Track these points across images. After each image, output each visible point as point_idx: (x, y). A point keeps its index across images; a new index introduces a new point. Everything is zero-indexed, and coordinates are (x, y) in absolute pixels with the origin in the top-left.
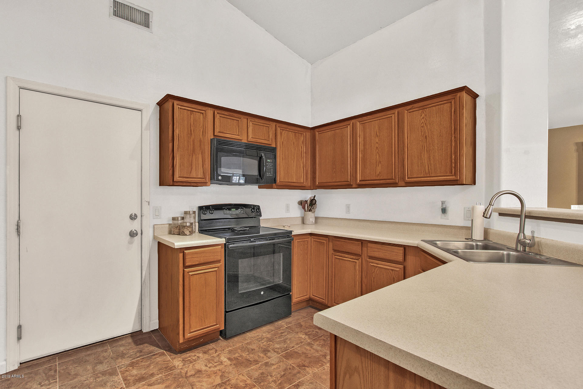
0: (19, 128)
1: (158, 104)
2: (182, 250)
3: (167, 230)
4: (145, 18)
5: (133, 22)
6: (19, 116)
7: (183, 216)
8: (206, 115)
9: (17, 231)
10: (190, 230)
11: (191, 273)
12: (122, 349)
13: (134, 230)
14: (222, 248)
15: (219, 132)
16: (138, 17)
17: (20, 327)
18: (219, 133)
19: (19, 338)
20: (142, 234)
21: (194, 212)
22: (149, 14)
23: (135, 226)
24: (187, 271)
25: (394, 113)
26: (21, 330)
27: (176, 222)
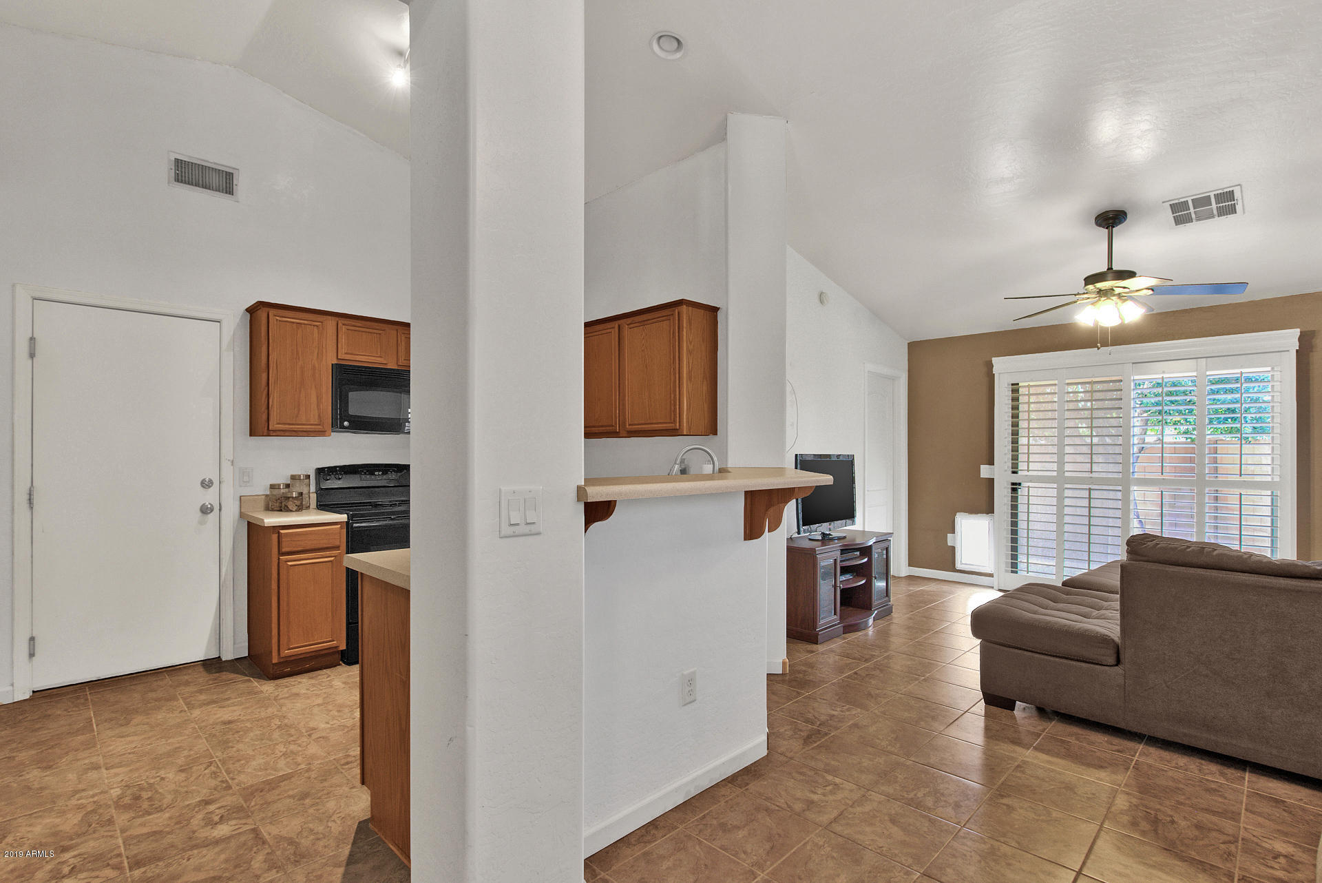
0: (32, 355)
1: (247, 310)
2: (276, 529)
3: (262, 504)
4: (226, 183)
5: (206, 188)
6: (32, 339)
7: (289, 482)
8: (323, 329)
9: (28, 502)
10: (298, 503)
11: (290, 563)
12: (186, 677)
13: (207, 503)
14: (341, 528)
15: (346, 353)
16: (215, 179)
17: (32, 639)
18: (346, 355)
19: (32, 655)
20: (220, 510)
21: (308, 477)
22: (232, 174)
23: (210, 497)
24: (284, 560)
25: (614, 328)
26: (34, 643)
27: (276, 492)
